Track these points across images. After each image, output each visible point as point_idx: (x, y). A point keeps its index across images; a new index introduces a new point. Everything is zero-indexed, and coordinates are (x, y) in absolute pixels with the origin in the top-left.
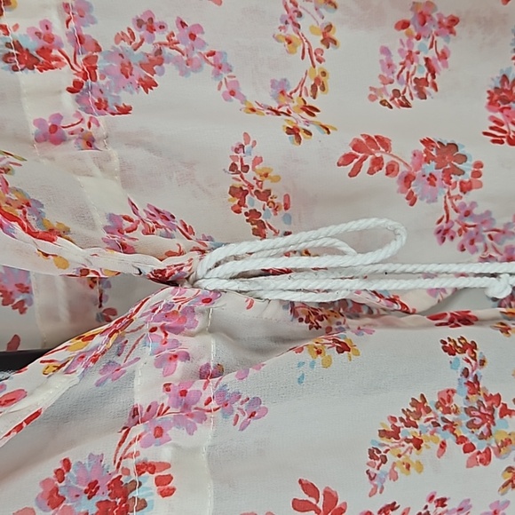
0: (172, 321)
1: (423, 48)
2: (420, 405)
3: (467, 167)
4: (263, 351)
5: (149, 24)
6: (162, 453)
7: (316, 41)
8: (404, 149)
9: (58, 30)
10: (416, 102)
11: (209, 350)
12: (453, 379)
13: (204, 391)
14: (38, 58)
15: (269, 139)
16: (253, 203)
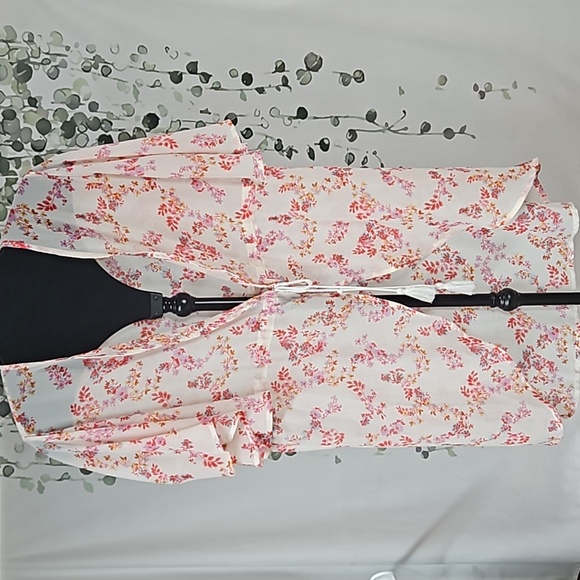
0: (270, 296)
1: (340, 230)
2: (318, 314)
3: (344, 261)
4: (289, 300)
5: (272, 232)
6: (266, 318)
7: (311, 231)
8: (327, 258)
9: (254, 236)
10: (338, 242)
11: (277, 301)
12: (326, 309)
13: (274, 308)
14: (250, 241)
15: (297, 258)
16: (294, 267)
